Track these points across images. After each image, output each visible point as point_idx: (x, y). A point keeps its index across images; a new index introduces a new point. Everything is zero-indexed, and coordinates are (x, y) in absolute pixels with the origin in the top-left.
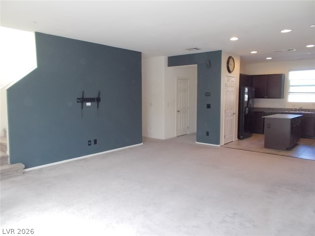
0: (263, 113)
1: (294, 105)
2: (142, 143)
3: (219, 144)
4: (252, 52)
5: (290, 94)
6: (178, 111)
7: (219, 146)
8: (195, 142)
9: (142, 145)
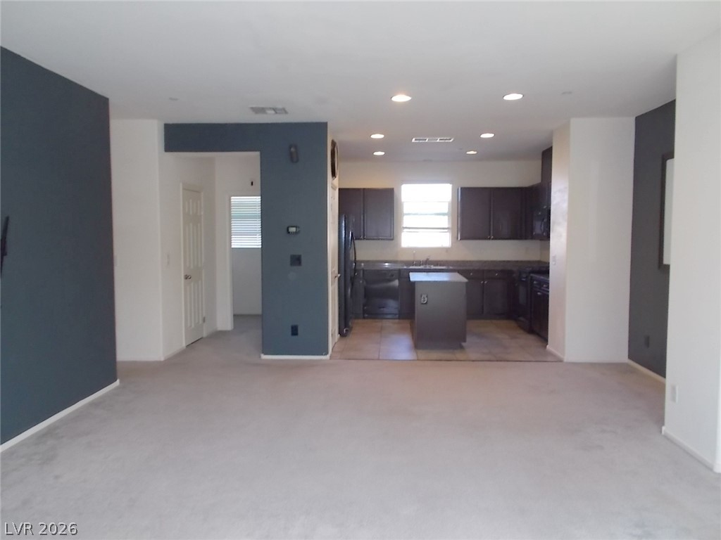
0: (362, 272)
1: (414, 254)
2: (118, 381)
3: (327, 354)
4: (373, 136)
5: (405, 230)
6: (186, 277)
7: (328, 357)
8: (260, 357)
9: (117, 388)
